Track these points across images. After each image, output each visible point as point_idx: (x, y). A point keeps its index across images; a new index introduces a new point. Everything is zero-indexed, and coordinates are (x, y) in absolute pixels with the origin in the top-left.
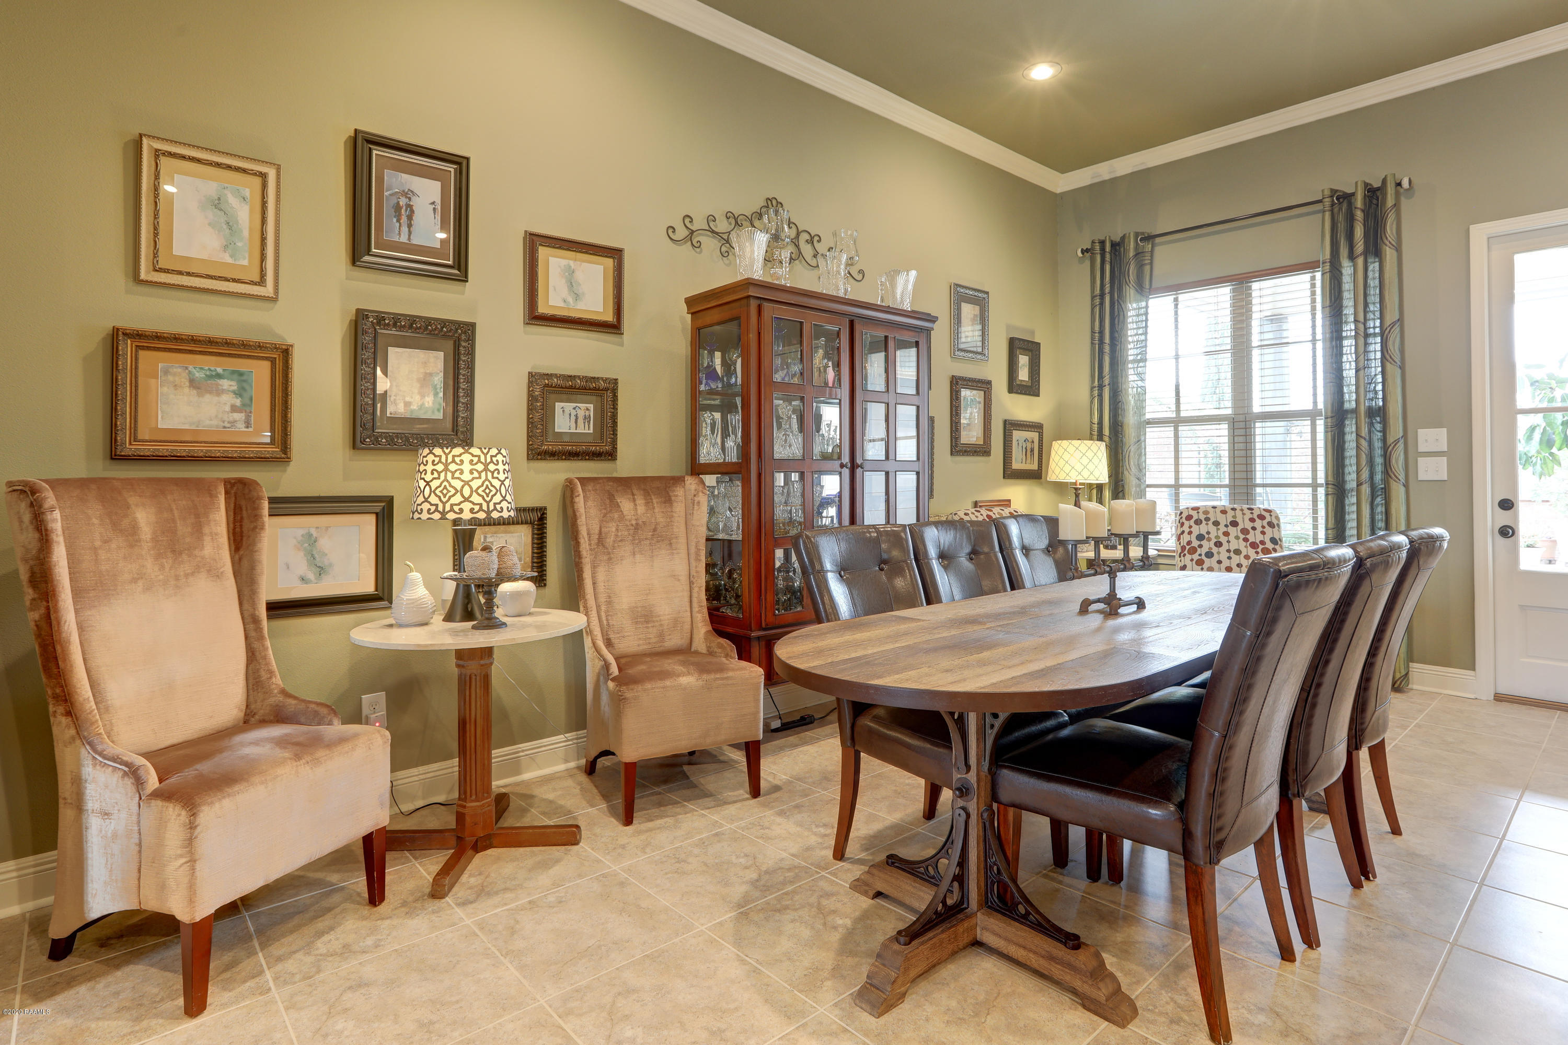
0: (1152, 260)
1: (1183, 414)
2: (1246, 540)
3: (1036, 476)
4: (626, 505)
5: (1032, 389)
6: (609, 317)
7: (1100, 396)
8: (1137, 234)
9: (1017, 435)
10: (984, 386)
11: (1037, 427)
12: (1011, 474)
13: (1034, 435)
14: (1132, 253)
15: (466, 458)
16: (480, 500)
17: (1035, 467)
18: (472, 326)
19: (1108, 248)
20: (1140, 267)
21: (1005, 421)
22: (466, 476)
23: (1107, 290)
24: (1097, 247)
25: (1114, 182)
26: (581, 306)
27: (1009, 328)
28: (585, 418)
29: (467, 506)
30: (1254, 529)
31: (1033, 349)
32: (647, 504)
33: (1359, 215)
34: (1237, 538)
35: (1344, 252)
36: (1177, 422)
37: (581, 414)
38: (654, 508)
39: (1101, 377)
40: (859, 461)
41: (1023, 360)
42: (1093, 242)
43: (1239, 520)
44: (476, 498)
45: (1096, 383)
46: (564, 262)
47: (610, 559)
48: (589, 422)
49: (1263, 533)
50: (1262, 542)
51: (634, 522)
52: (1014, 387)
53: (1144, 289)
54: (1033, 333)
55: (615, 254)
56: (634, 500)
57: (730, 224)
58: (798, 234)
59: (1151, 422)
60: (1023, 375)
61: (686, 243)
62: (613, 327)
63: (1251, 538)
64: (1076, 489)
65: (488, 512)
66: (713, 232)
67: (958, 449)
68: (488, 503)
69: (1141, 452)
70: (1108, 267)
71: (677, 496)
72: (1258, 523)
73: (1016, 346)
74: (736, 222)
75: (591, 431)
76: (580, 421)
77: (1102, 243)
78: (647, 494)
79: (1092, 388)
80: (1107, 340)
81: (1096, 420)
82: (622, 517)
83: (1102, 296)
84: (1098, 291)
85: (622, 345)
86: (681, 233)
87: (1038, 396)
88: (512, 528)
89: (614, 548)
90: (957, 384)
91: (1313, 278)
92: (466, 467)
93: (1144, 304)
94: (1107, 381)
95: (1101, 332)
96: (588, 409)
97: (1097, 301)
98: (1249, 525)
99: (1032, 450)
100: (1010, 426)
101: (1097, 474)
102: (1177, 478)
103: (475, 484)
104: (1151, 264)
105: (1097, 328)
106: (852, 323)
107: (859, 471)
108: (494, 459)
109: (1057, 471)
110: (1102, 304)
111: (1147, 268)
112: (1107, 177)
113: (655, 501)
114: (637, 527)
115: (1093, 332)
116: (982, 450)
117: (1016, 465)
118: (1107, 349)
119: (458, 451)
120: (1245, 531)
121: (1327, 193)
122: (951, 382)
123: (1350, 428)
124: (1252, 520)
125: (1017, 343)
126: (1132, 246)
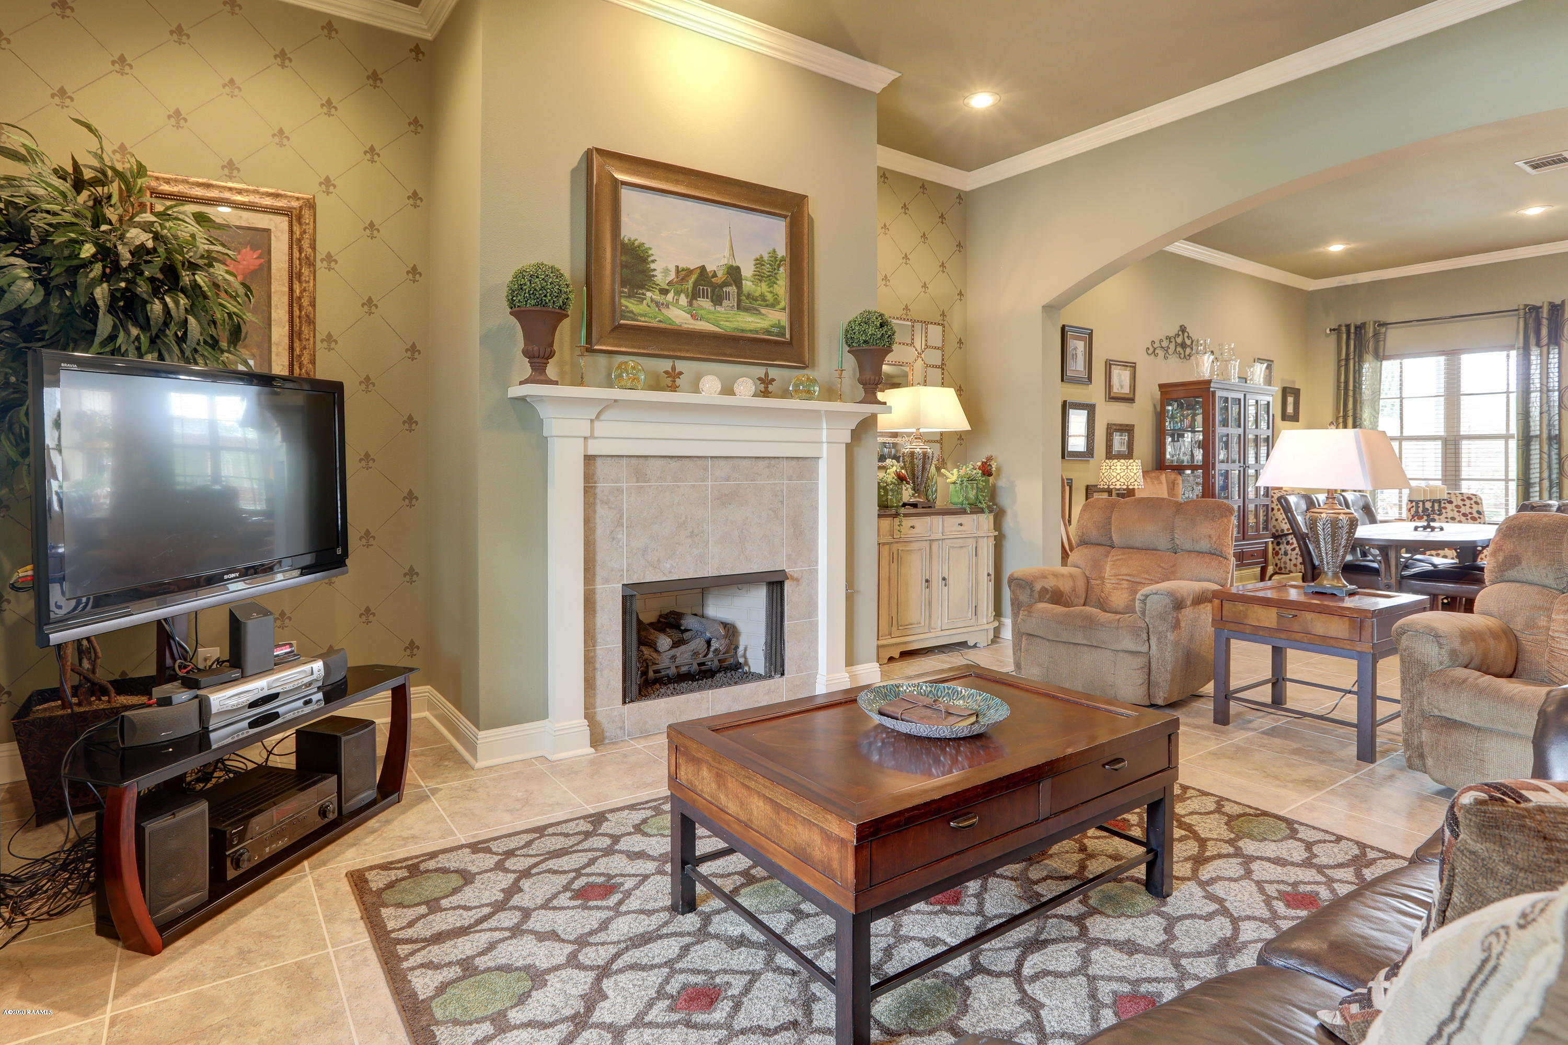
0: (1384, 337)
1: (1406, 434)
2: (1459, 512)
5: (1296, 419)
8: (1375, 322)
14: (1371, 335)
18: (1094, 405)
19: (1352, 330)
20: (1377, 342)
23: (1352, 356)
24: (1344, 329)
25: (1355, 287)
27: (1283, 379)
30: (1464, 505)
31: (1296, 393)
33: (1545, 322)
34: (1453, 510)
35: (1533, 341)
36: (1401, 439)
39: (1345, 411)
40: (1247, 465)
41: (1290, 400)
42: (1340, 326)
43: (1453, 499)
45: (1341, 414)
48: (1125, 445)
49: (1471, 508)
50: (1471, 513)
52: (1285, 416)
53: (1380, 356)
54: (1297, 384)
58: (1192, 342)
60: (1290, 410)
61: (1152, 355)
63: (1463, 510)
70: (1352, 343)
72: (1467, 502)
73: (1285, 392)
77: (1348, 326)
79: (1338, 417)
80: (1351, 387)
83: (1347, 359)
84: (1343, 356)
86: (1151, 350)
87: (1298, 421)
91: (1508, 356)
93: (1378, 365)
94: (1350, 413)
95: (1347, 384)
96: (1125, 439)
97: (1343, 363)
98: (1461, 503)
104: (1384, 341)
105: (1342, 380)
107: (1247, 469)
110: (1347, 366)
111: (1382, 343)
112: (1350, 283)
115: (1339, 382)
118: (1350, 393)
120: (1458, 507)
121: (1521, 306)
123: (1535, 447)
124: (1463, 500)
125: (1288, 390)
126: (1371, 329)
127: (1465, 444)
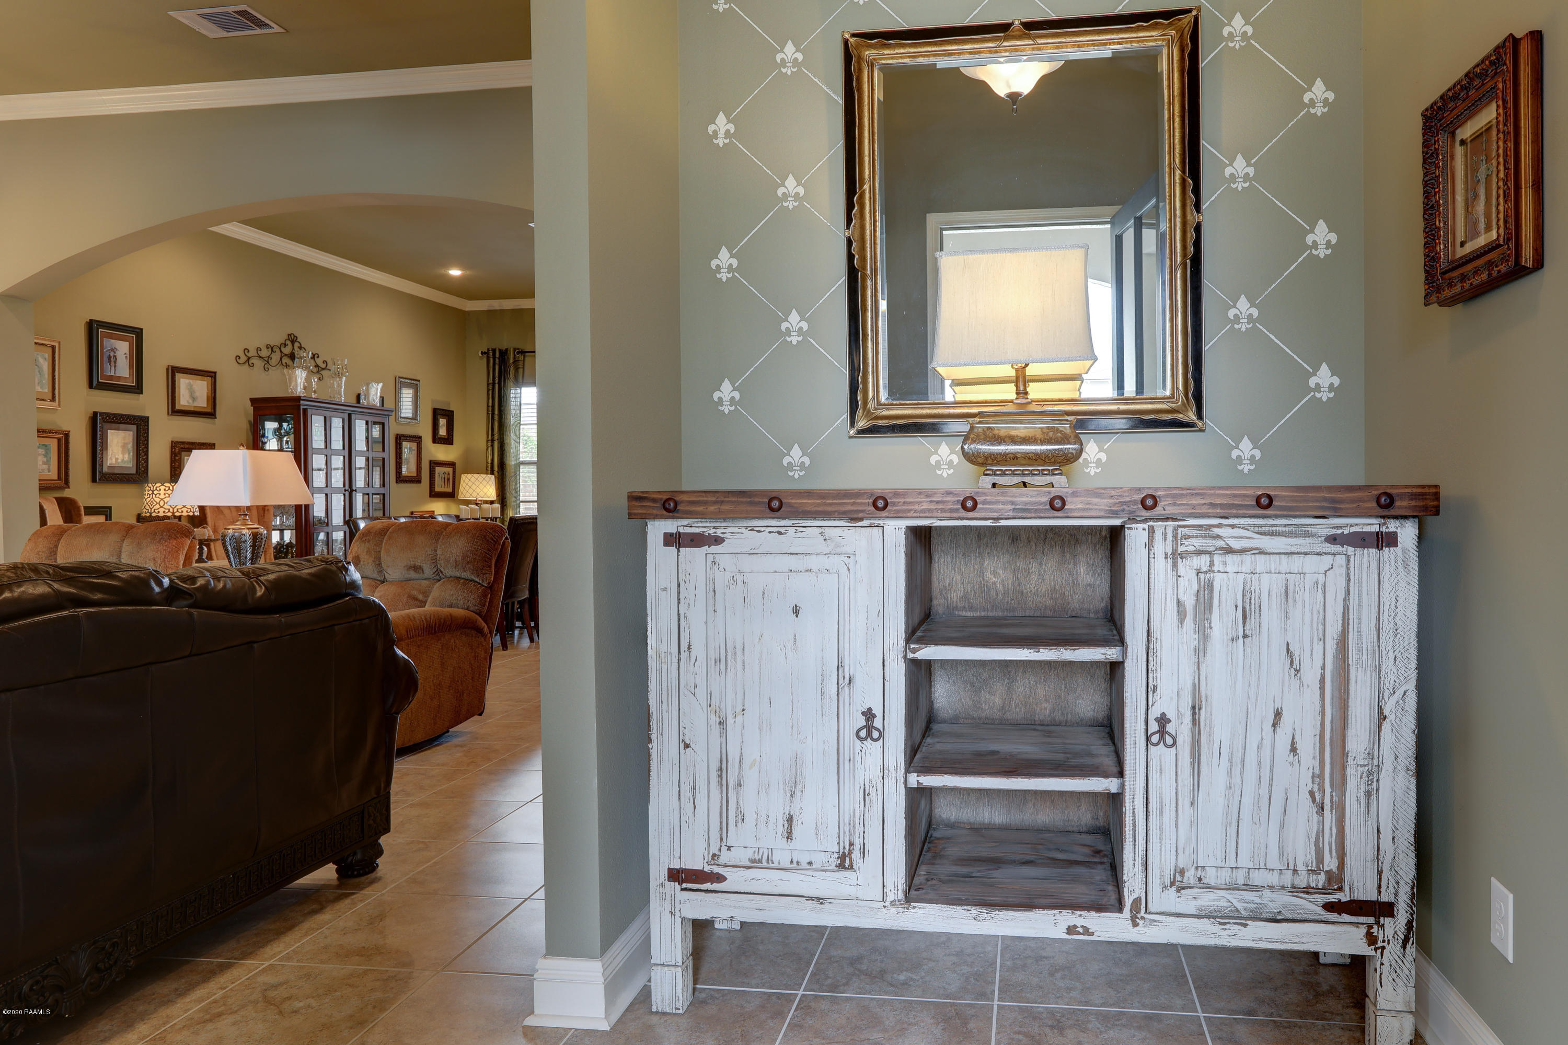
0: (524, 365)
3: (451, 495)
5: (448, 440)
7: (492, 446)
8: (515, 350)
9: (438, 470)
10: (417, 439)
11: (452, 465)
12: (435, 495)
13: (450, 470)
14: (511, 361)
17: (450, 490)
18: (145, 417)
19: (497, 355)
20: (517, 369)
21: (430, 462)
23: (497, 381)
24: (491, 352)
25: (501, 312)
27: (433, 402)
31: (449, 415)
39: (493, 435)
40: (354, 488)
41: (442, 422)
42: (488, 350)
45: (490, 437)
52: (436, 439)
53: (519, 383)
54: (449, 405)
55: (212, 375)
57: (269, 351)
58: (306, 354)
59: (523, 463)
60: (442, 432)
61: (246, 364)
62: (211, 415)
64: (476, 503)
66: (260, 357)
67: (400, 479)
69: (517, 482)
70: (498, 368)
73: (438, 413)
74: (272, 351)
77: (494, 351)
79: (487, 441)
80: (498, 412)
81: (490, 460)
83: (494, 384)
84: (491, 379)
85: (216, 424)
86: (243, 359)
87: (452, 444)
90: (400, 439)
93: (519, 391)
94: (496, 437)
95: (493, 407)
97: (490, 387)
99: (448, 479)
100: (434, 464)
101: (489, 494)
104: (523, 368)
105: (490, 404)
106: (349, 416)
107: (354, 493)
109: (465, 492)
110: (493, 389)
111: (521, 370)
112: (497, 308)
115: (488, 406)
116: (416, 480)
117: (438, 488)
118: (496, 417)
122: (396, 438)
126: (512, 356)
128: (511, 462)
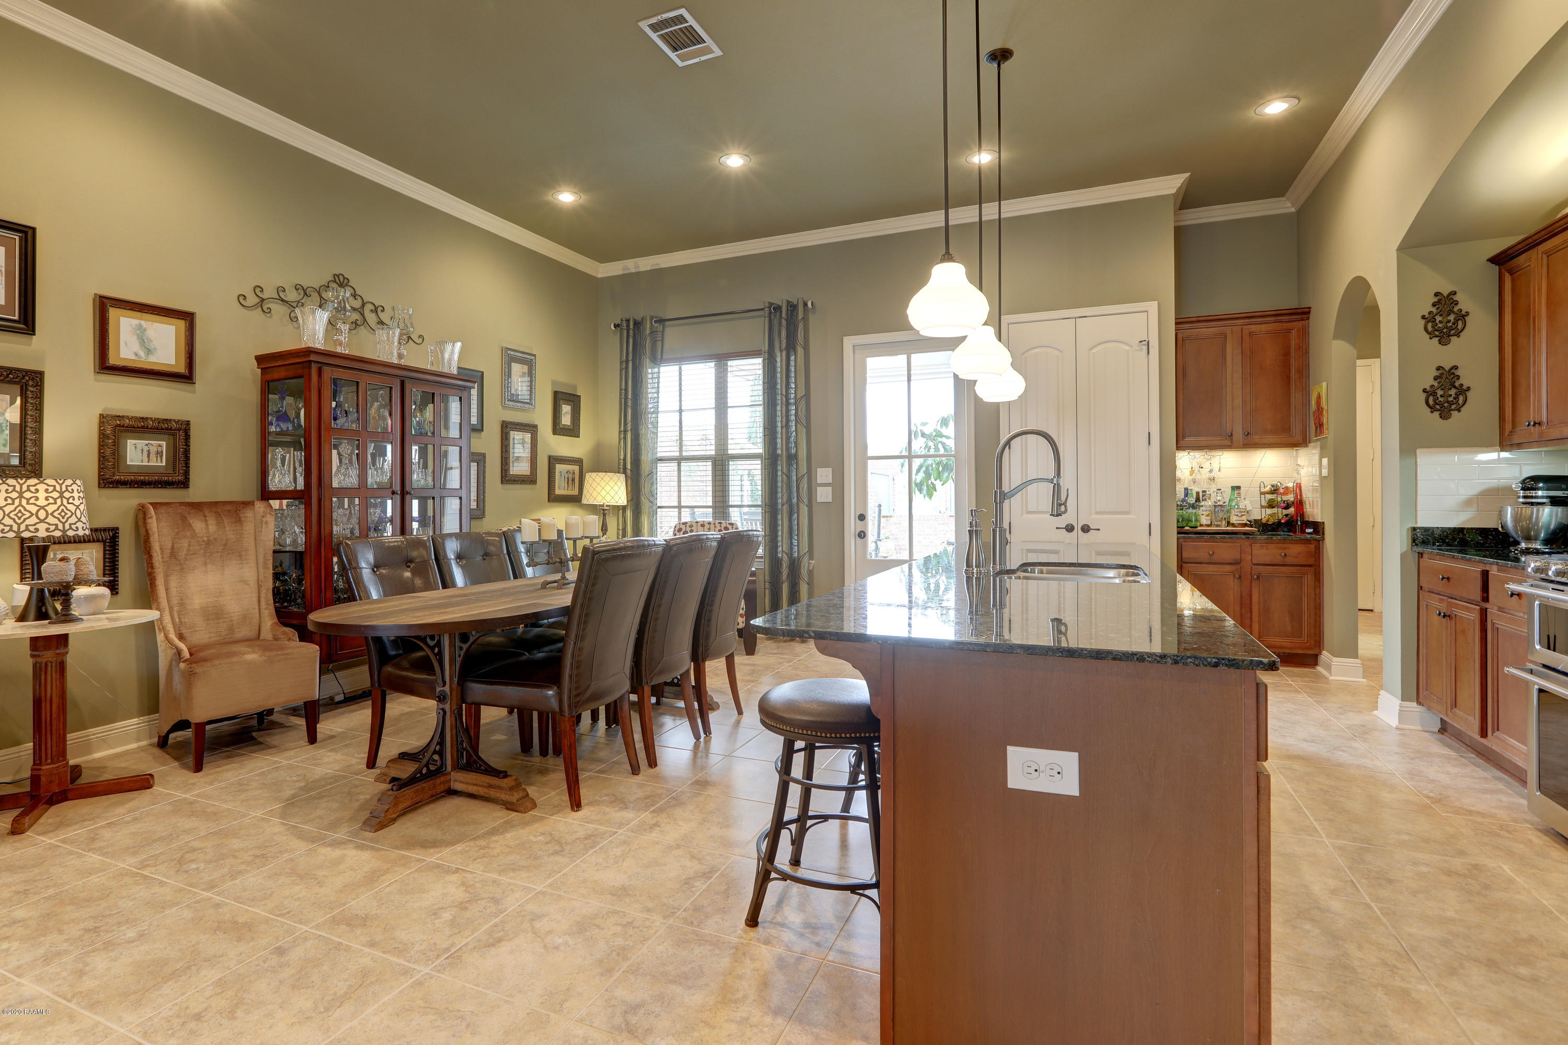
0: (663, 337)
1: (684, 454)
3: (575, 500)
4: (198, 525)
5: (573, 431)
6: (182, 369)
7: (625, 438)
8: (652, 318)
9: (559, 468)
10: (531, 428)
11: (578, 462)
12: (554, 499)
13: (576, 468)
14: (648, 332)
15: (42, 487)
16: (56, 521)
17: (576, 492)
18: (41, 374)
19: (631, 326)
20: (654, 343)
21: (550, 457)
22: (42, 502)
23: (630, 358)
24: (625, 324)
25: (637, 276)
26: (152, 359)
27: (554, 383)
28: (157, 453)
29: (42, 527)
31: (574, 400)
32: (218, 524)
35: (777, 346)
36: (680, 460)
37: (153, 450)
38: (225, 527)
39: (625, 424)
40: (408, 489)
41: (566, 409)
42: (622, 320)
44: (51, 520)
45: (622, 428)
46: (135, 322)
47: (182, 569)
48: (161, 456)
51: (205, 539)
52: (557, 429)
53: (657, 360)
54: (575, 387)
55: (188, 317)
56: (206, 521)
57: (300, 294)
58: (363, 305)
59: (661, 460)
60: (566, 420)
61: (256, 309)
62: (186, 377)
64: (604, 510)
65: (64, 531)
66: (283, 300)
67: (507, 478)
68: (64, 524)
69: (653, 483)
70: (631, 340)
71: (247, 517)
73: (559, 398)
74: (305, 294)
75: (164, 464)
76: (153, 456)
77: (628, 321)
78: (218, 515)
79: (620, 432)
80: (630, 396)
81: (622, 457)
82: (194, 534)
83: (627, 362)
84: (623, 358)
85: (194, 392)
86: (252, 300)
87: (578, 437)
88: (83, 545)
89: (186, 560)
90: (506, 428)
92: (42, 495)
93: (656, 370)
94: (630, 427)
95: (626, 390)
96: (160, 446)
97: (623, 365)
99: (573, 480)
100: (553, 461)
101: (616, 498)
102: (679, 502)
103: (50, 509)
104: (662, 341)
105: (623, 387)
106: (403, 384)
108: (69, 489)
109: (592, 495)
110: (627, 368)
111: (659, 344)
112: (633, 270)
113: (225, 521)
114: (208, 543)
115: (621, 389)
116: (530, 480)
117: (558, 492)
118: (630, 403)
119: (33, 481)
121: (767, 305)
122: (502, 426)
123: (780, 466)
125: (560, 396)
126: (648, 325)
127: (733, 466)
128: (645, 458)
